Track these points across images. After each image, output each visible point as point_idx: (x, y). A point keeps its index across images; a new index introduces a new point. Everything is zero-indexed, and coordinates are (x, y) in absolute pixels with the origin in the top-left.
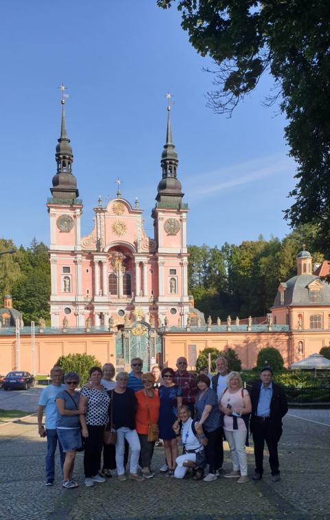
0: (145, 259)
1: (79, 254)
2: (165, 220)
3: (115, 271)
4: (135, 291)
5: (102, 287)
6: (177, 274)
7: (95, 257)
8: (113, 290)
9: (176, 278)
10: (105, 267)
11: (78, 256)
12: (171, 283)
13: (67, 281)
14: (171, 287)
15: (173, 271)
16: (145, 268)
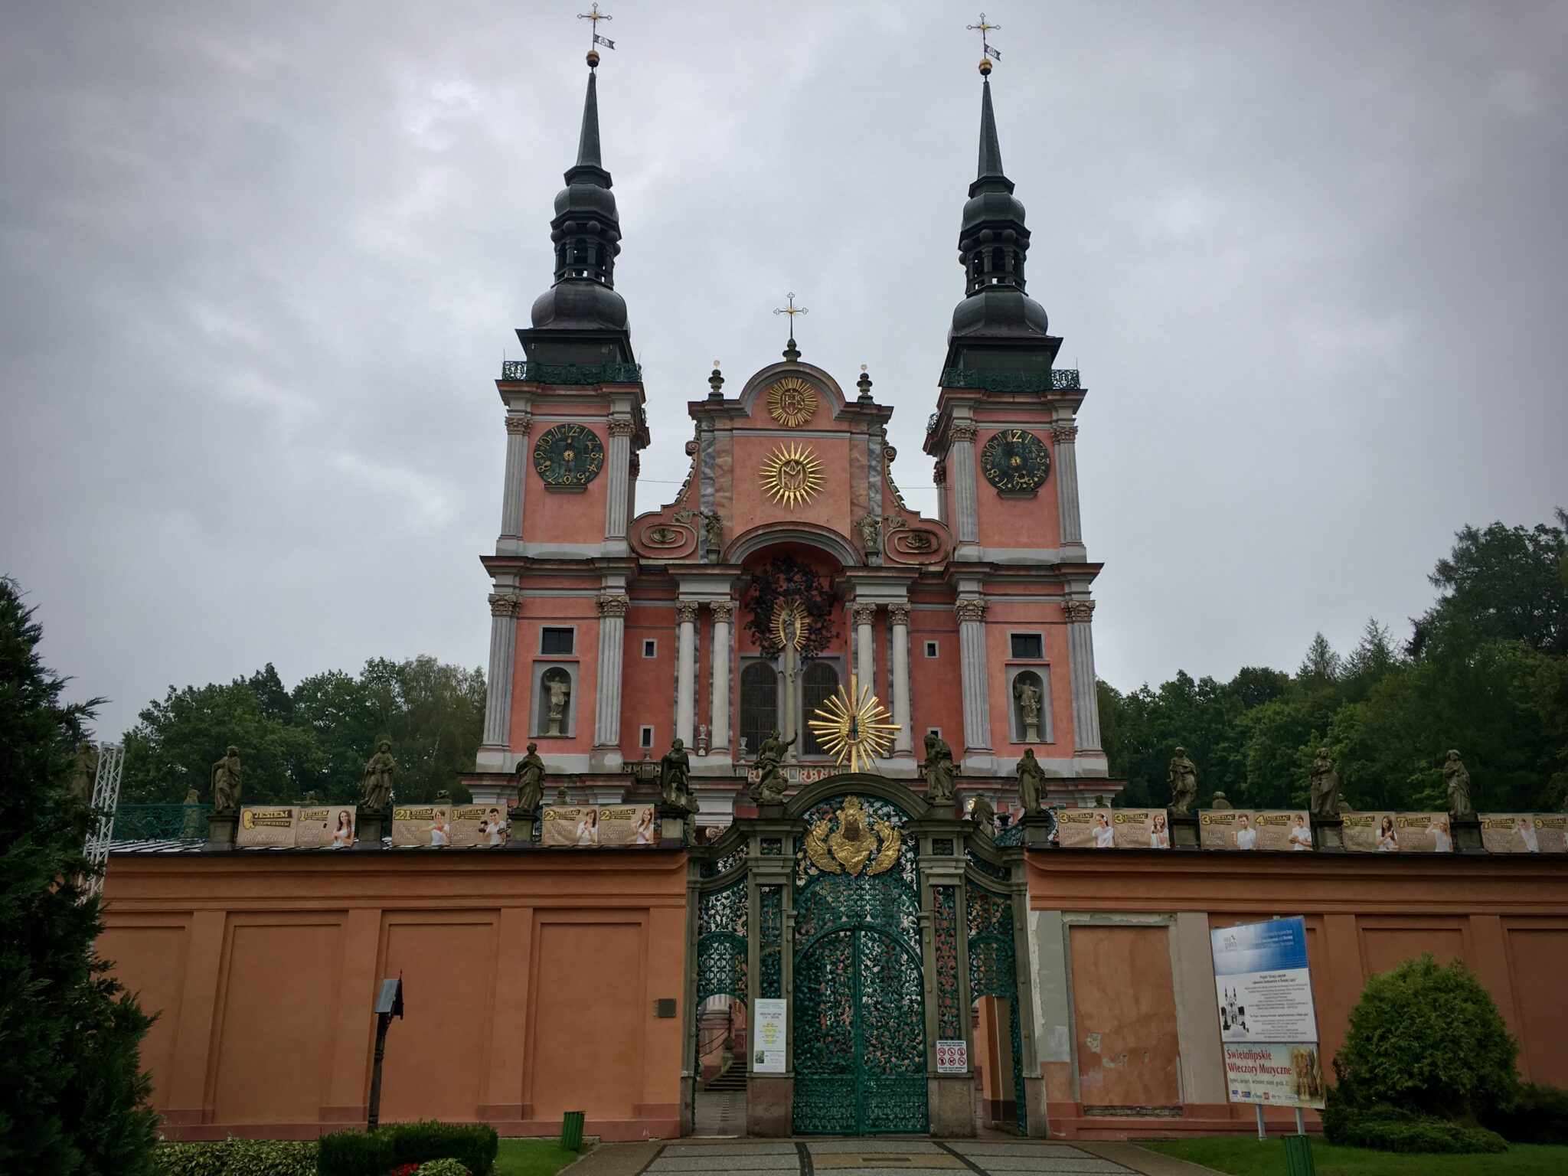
0: (895, 596)
1: (616, 571)
2: (983, 440)
3: (774, 651)
6: (1046, 657)
7: (683, 588)
8: (756, 729)
9: (1041, 673)
10: (722, 633)
11: (612, 581)
12: (1018, 697)
13: (557, 687)
14: (1021, 710)
15: (1027, 645)
16: (900, 633)
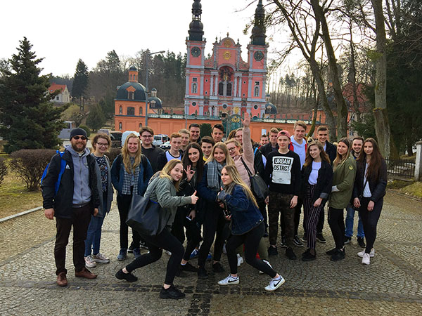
0: (240, 75)
2: (254, 52)
3: (223, 81)
4: (233, 93)
5: (214, 91)
6: (260, 85)
7: (211, 72)
8: (220, 92)
9: (259, 87)
10: (217, 79)
11: (202, 72)
12: (255, 90)
13: (195, 86)
14: (255, 92)
15: (257, 83)
16: (240, 80)
